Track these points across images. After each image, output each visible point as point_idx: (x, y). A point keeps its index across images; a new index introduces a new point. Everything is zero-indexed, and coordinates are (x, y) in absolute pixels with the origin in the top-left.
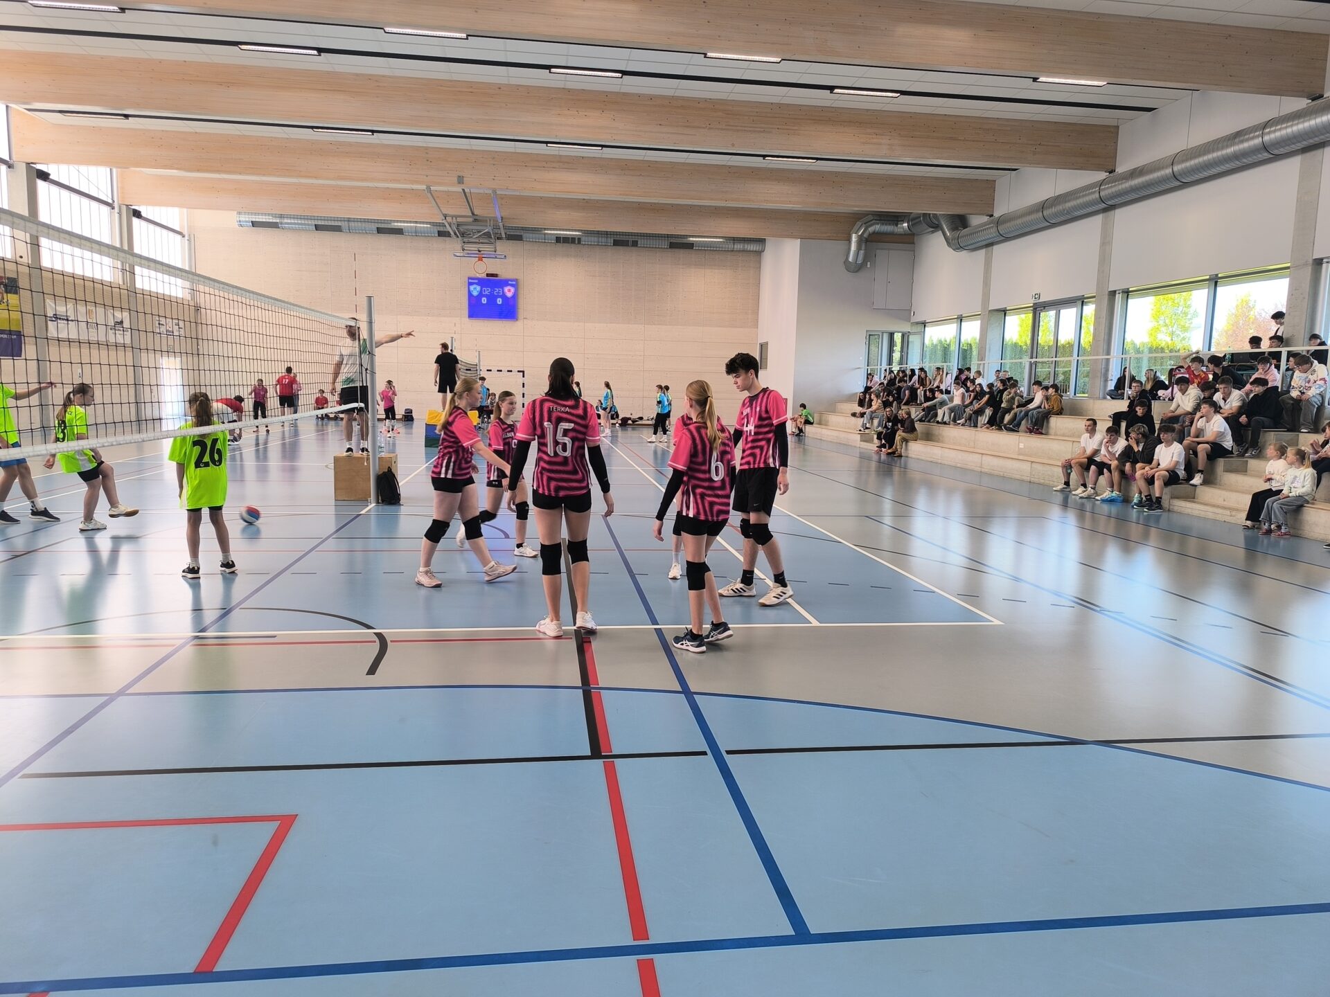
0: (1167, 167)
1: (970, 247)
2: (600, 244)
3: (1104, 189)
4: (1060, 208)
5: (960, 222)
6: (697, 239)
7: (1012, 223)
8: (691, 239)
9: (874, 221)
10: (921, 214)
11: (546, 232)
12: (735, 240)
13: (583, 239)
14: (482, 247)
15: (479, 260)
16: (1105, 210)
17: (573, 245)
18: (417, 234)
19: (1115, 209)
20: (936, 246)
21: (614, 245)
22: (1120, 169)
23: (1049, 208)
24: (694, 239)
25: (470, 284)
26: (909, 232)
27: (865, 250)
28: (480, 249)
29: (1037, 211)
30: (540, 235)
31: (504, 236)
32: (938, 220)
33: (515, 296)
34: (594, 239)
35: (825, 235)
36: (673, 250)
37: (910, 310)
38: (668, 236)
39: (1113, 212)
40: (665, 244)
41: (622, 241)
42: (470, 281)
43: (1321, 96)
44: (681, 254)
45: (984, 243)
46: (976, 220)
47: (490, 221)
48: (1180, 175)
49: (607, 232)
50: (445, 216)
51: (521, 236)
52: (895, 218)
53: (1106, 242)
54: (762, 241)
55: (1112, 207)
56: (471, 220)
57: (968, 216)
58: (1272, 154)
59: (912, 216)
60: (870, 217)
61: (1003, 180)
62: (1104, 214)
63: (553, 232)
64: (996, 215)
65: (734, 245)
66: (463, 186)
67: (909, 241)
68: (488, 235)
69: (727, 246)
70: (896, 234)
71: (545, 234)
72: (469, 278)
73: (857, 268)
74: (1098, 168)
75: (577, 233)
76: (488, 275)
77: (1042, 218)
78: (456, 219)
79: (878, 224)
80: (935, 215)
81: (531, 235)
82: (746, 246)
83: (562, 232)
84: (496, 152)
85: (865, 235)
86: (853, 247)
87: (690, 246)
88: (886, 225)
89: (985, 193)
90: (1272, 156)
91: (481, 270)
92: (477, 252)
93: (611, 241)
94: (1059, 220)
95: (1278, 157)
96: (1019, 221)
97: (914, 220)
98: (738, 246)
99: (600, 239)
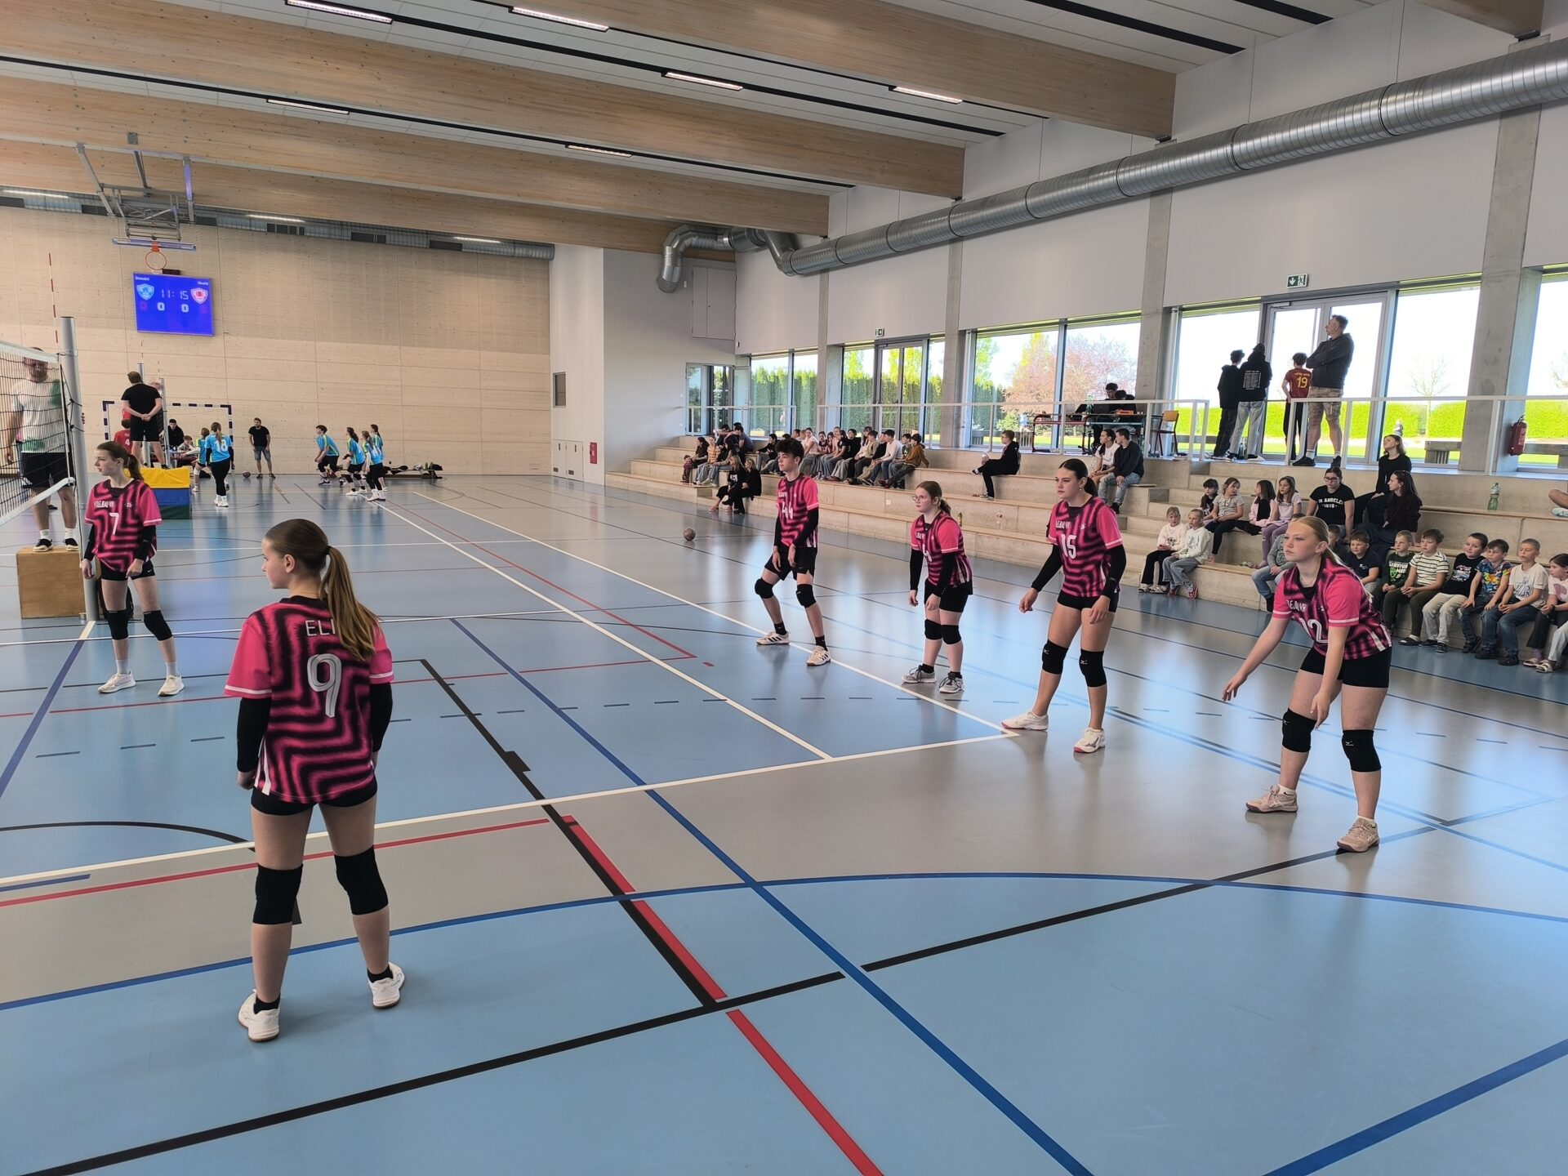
0: (1020, 199)
1: (804, 272)
2: (333, 237)
3: (955, 218)
4: (906, 234)
5: (789, 242)
6: (466, 239)
7: (853, 248)
8: (458, 238)
9: (690, 233)
10: (744, 228)
11: (252, 216)
12: (515, 243)
13: (307, 229)
14: (158, 232)
15: (153, 250)
16: (952, 241)
17: (292, 237)
18: (46, 207)
19: (962, 240)
20: (763, 266)
21: (352, 240)
22: (968, 197)
23: (894, 234)
24: (462, 239)
25: (137, 283)
26: (731, 249)
27: (682, 266)
28: (155, 236)
29: (881, 237)
30: (243, 221)
31: (192, 218)
32: (766, 238)
33: (208, 302)
34: (324, 230)
35: (633, 245)
36: (434, 251)
37: (734, 341)
38: (427, 233)
39: (960, 243)
40: (424, 242)
41: (364, 236)
42: (137, 278)
43: (1169, 139)
44: (446, 256)
45: (820, 268)
46: (809, 241)
47: (174, 197)
48: (1033, 209)
49: (341, 222)
50: (102, 186)
51: (214, 219)
52: (715, 231)
53: (954, 277)
54: (550, 247)
55: (961, 239)
56: (140, 194)
57: (799, 235)
58: (1124, 195)
59: (733, 230)
60: (686, 228)
61: (837, 197)
62: (952, 245)
63: (261, 217)
64: (833, 235)
65: (514, 249)
66: (136, 148)
67: (730, 259)
68: (169, 217)
69: (506, 250)
70: (715, 250)
71: (250, 219)
72: (135, 275)
73: (671, 288)
74: (945, 193)
75: (298, 221)
76: (165, 271)
77: (886, 246)
78: (120, 192)
79: (695, 236)
80: (762, 232)
81: (229, 219)
82: (530, 251)
83: (276, 218)
84: (188, 103)
85: (681, 249)
86: (668, 262)
87: (458, 247)
88: (704, 237)
89: (817, 210)
90: (1124, 197)
91: (155, 265)
92: (151, 239)
93: (348, 234)
94: (904, 248)
95: (1130, 199)
96: (860, 246)
97: (737, 235)
98: (520, 251)
99: (332, 231)
